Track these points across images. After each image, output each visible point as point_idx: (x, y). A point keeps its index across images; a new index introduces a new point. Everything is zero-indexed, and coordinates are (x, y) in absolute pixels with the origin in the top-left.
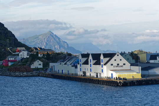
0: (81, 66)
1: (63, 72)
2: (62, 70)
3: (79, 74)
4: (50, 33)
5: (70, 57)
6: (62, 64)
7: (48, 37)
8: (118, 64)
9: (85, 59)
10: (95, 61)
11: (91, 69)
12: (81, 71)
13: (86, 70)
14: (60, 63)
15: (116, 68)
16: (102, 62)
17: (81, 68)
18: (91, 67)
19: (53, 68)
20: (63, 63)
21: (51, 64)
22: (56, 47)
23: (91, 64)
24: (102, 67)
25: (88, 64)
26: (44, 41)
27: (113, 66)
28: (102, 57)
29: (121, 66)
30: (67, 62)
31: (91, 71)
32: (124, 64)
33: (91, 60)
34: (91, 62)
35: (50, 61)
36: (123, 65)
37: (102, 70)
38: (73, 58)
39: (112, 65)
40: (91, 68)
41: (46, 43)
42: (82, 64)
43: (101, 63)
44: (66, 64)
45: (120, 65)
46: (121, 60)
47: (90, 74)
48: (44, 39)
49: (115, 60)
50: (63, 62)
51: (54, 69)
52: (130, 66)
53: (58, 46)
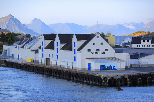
0: (43, 51)
1: (20, 58)
2: (19, 55)
3: (40, 61)
4: (11, 16)
5: (28, 38)
6: (18, 47)
7: (8, 20)
8: (98, 50)
9: (49, 42)
10: (63, 45)
11: (57, 56)
12: (43, 57)
13: (51, 56)
14: (16, 46)
15: (94, 56)
16: (75, 46)
17: (43, 54)
18: (57, 52)
19: (7, 51)
20: (20, 46)
21: (5, 47)
22: (16, 29)
23: (57, 49)
24: (75, 53)
25: (53, 48)
26: (5, 23)
27: (90, 52)
28: (74, 39)
29: (103, 53)
30: (24, 45)
31: (57, 58)
32: (107, 50)
33: (57, 43)
34: (57, 46)
35: (5, 43)
36: (104, 51)
37: (75, 57)
38: (32, 40)
39: (89, 50)
40: (57, 54)
41: (7, 25)
42: (45, 49)
43: (73, 48)
44: (23, 47)
45: (101, 51)
46: (102, 44)
47: (57, 63)
48: (5, 22)
49: (94, 44)
50: (20, 44)
51: (9, 53)
52: (115, 52)
53: (18, 28)
